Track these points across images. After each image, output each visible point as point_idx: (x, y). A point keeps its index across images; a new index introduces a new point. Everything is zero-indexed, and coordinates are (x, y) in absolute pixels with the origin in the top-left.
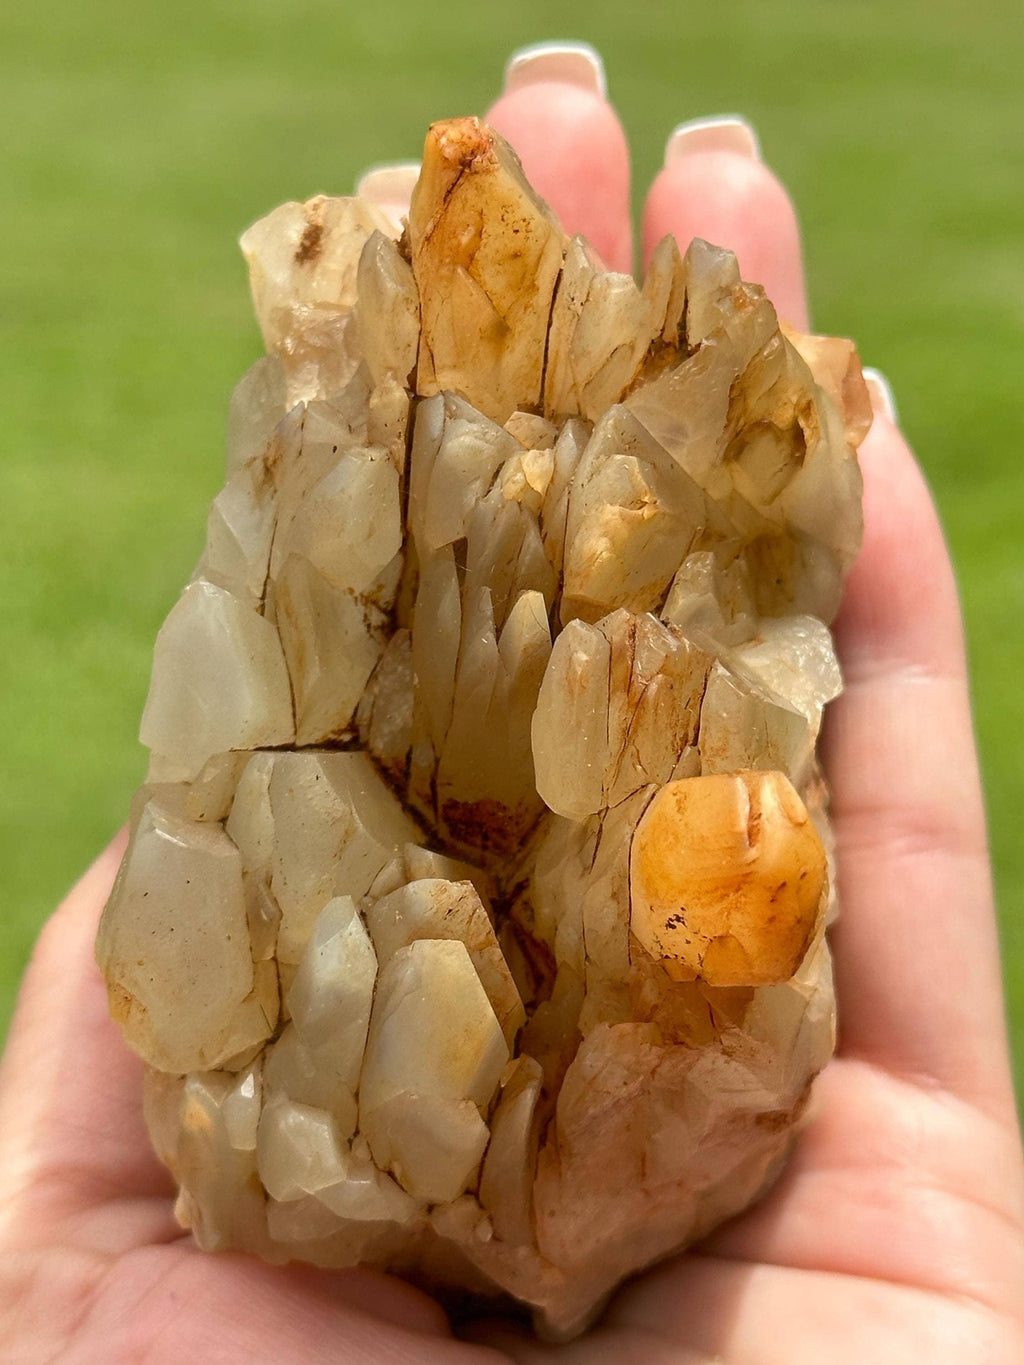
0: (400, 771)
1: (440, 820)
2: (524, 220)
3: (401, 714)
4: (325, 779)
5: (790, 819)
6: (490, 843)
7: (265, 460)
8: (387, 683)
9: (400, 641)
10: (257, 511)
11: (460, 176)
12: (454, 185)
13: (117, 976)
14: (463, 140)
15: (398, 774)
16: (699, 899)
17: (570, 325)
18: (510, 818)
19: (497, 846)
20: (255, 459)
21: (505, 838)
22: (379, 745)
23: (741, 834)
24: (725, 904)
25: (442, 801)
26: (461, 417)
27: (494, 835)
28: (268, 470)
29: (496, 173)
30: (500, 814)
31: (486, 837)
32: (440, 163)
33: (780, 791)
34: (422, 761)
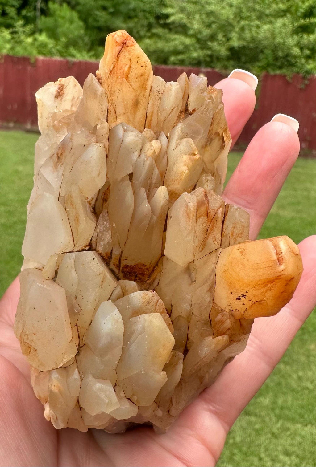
0: (108, 257)
1: (120, 272)
2: (145, 62)
3: (107, 237)
4: (96, 259)
5: (293, 253)
6: (137, 278)
7: (57, 154)
8: (101, 228)
9: (104, 214)
10: (56, 173)
11: (122, 48)
12: (120, 51)
13: (25, 339)
14: (123, 35)
15: (107, 258)
16: (255, 288)
17: (158, 101)
18: (147, 269)
19: (140, 279)
20: (54, 154)
21: (143, 276)
22: (100, 249)
23: (275, 260)
24: (266, 288)
25: (122, 266)
26: (128, 130)
27: (140, 276)
28: (58, 158)
29: (135, 46)
30: (143, 268)
31: (136, 276)
32: (115, 44)
33: (287, 243)
34: (116, 253)
